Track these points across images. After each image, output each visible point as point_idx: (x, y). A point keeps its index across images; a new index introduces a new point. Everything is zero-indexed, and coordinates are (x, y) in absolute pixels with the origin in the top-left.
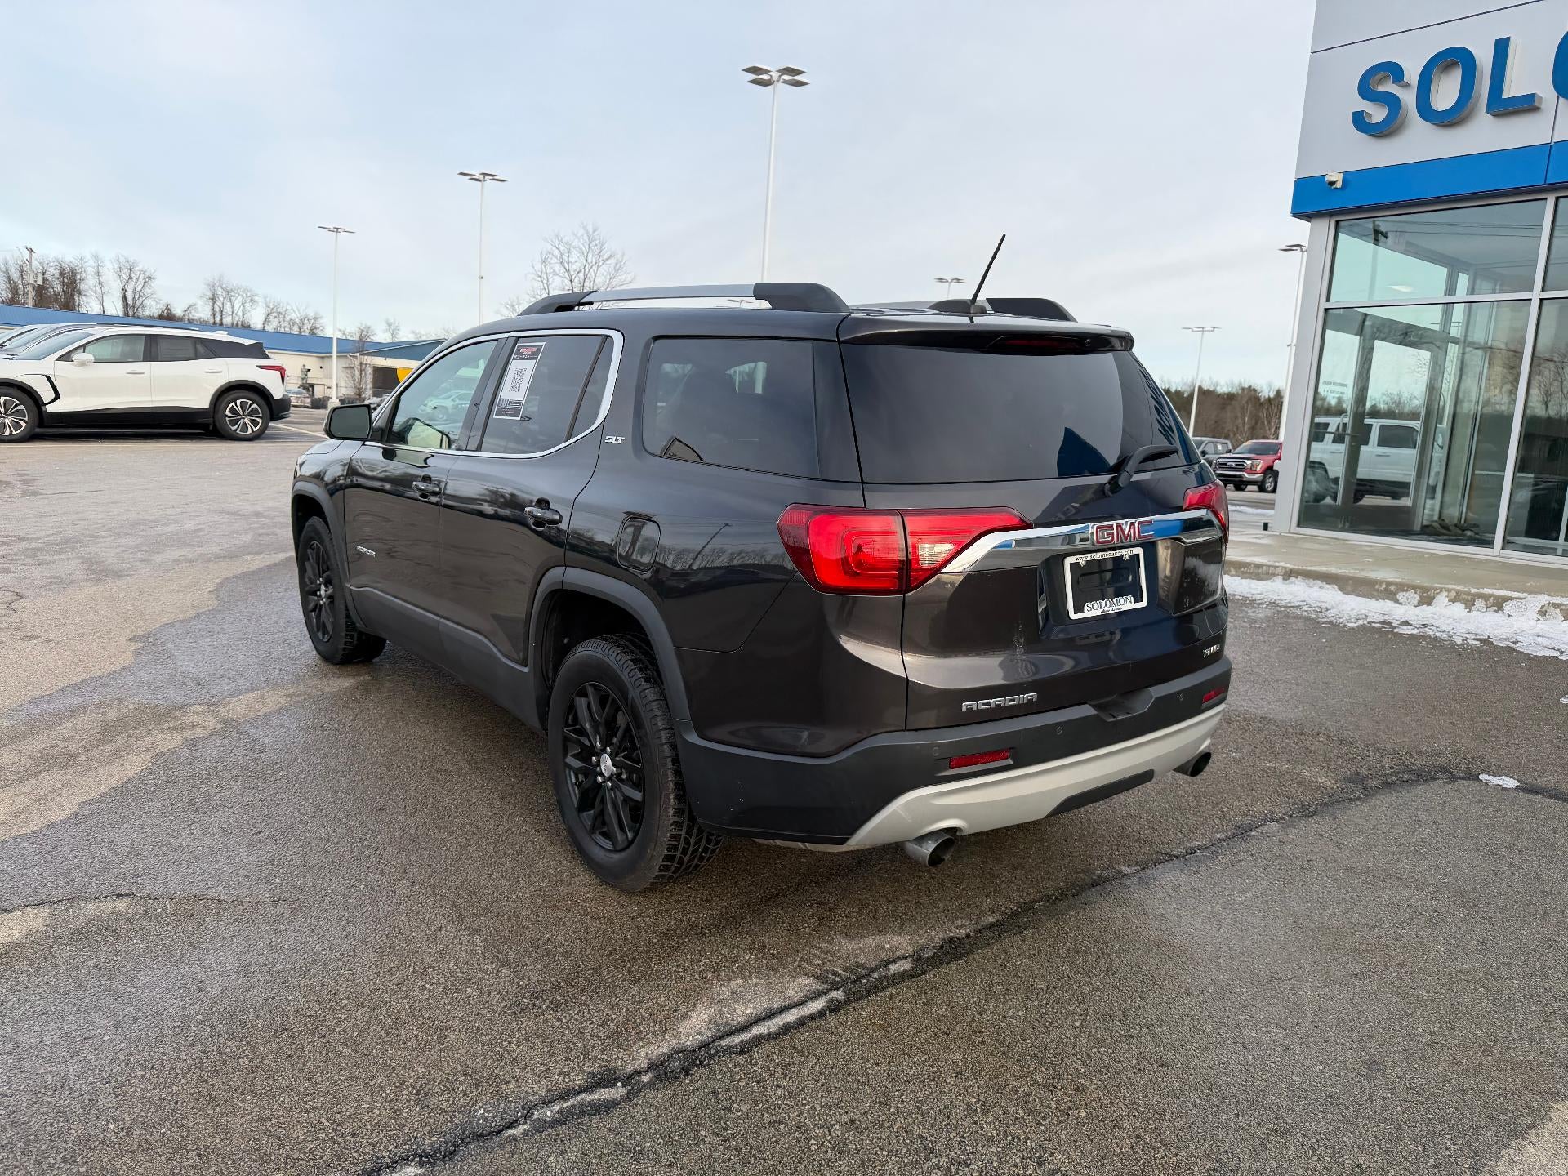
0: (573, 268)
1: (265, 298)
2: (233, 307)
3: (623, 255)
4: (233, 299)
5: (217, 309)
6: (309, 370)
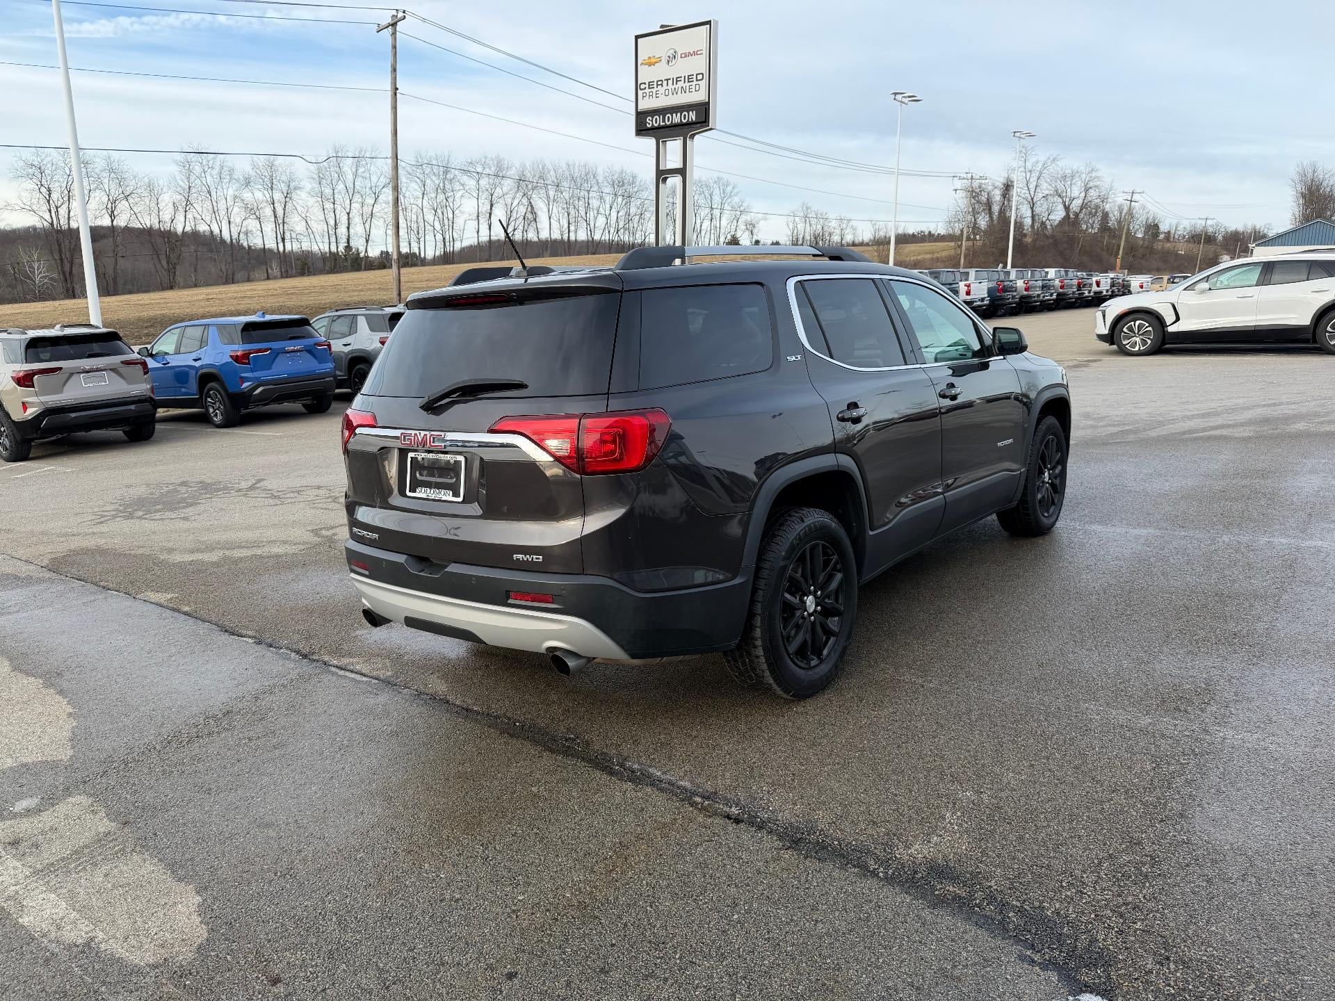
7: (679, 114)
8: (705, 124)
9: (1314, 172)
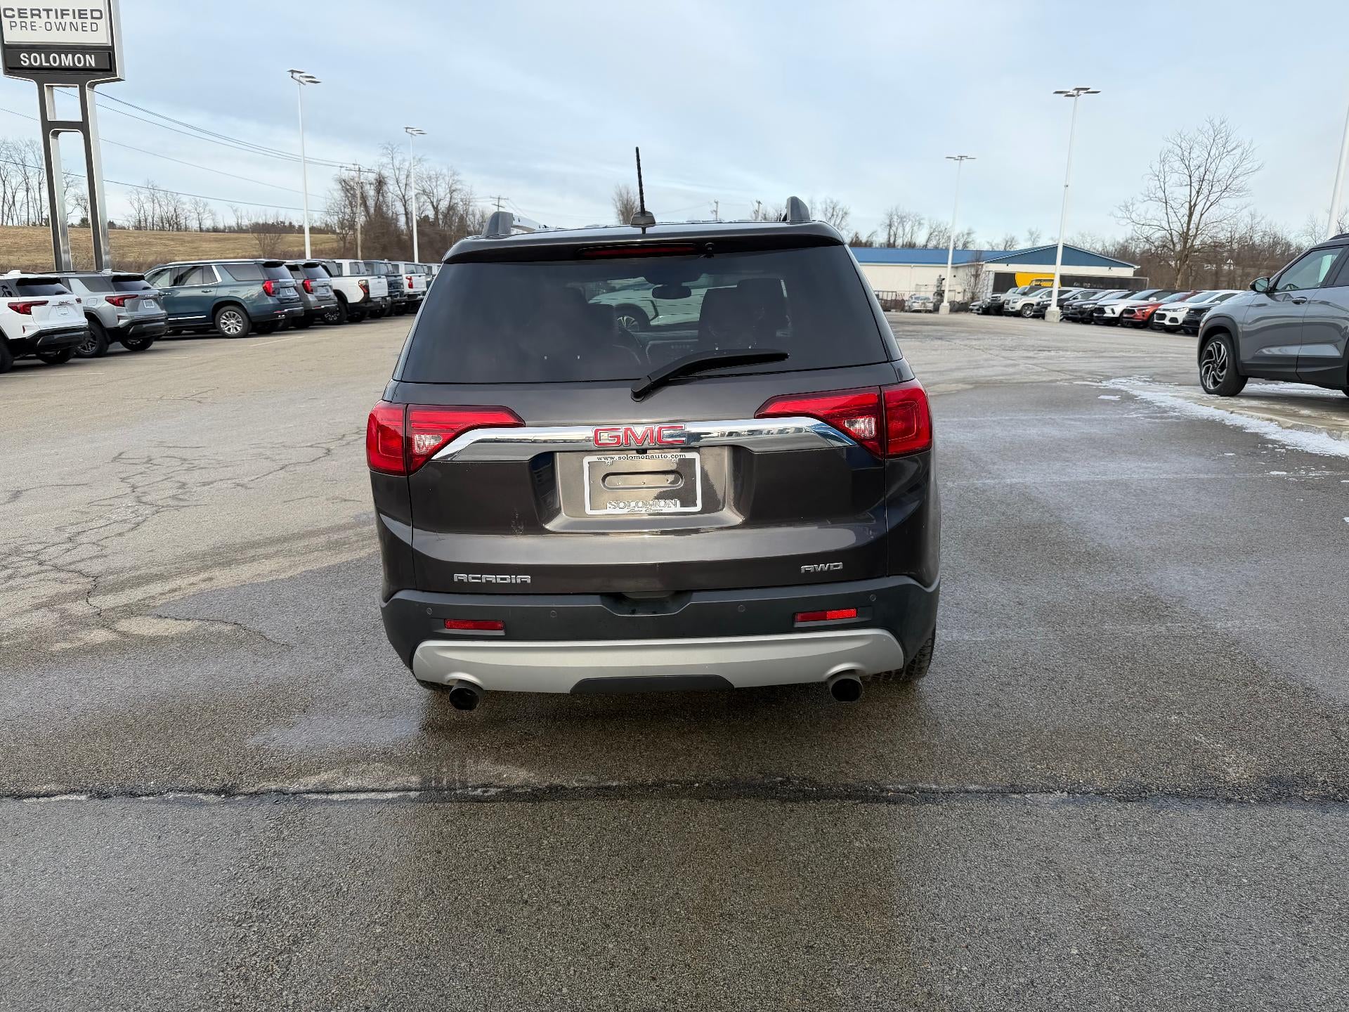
0: (1193, 164)
1: (930, 221)
2: (904, 230)
3: (1251, 144)
4: (905, 223)
5: (892, 233)
6: (944, 279)
7: (70, 56)
8: (110, 73)
9: (628, 193)
